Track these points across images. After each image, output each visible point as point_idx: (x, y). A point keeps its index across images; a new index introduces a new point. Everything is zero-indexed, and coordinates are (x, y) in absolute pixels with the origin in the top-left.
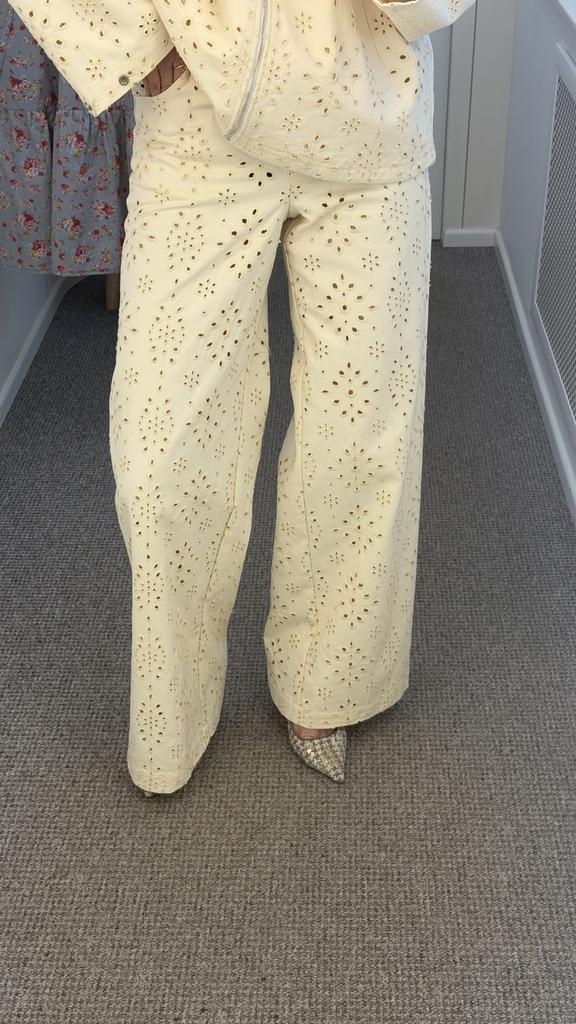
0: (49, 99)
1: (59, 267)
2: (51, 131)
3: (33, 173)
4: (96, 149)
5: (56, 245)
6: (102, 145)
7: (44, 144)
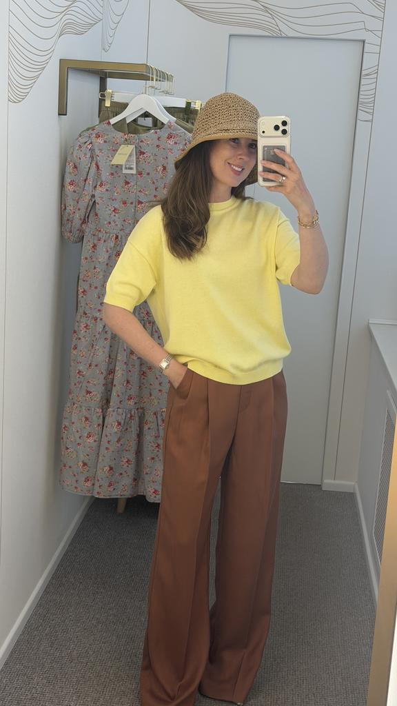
0: (105, 402)
1: (98, 493)
2: (104, 418)
3: (91, 440)
4: (127, 429)
5: (98, 481)
6: (130, 427)
7: (99, 425)
